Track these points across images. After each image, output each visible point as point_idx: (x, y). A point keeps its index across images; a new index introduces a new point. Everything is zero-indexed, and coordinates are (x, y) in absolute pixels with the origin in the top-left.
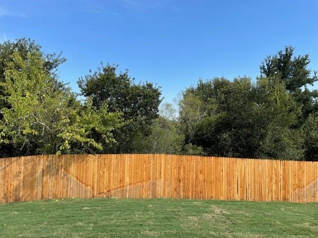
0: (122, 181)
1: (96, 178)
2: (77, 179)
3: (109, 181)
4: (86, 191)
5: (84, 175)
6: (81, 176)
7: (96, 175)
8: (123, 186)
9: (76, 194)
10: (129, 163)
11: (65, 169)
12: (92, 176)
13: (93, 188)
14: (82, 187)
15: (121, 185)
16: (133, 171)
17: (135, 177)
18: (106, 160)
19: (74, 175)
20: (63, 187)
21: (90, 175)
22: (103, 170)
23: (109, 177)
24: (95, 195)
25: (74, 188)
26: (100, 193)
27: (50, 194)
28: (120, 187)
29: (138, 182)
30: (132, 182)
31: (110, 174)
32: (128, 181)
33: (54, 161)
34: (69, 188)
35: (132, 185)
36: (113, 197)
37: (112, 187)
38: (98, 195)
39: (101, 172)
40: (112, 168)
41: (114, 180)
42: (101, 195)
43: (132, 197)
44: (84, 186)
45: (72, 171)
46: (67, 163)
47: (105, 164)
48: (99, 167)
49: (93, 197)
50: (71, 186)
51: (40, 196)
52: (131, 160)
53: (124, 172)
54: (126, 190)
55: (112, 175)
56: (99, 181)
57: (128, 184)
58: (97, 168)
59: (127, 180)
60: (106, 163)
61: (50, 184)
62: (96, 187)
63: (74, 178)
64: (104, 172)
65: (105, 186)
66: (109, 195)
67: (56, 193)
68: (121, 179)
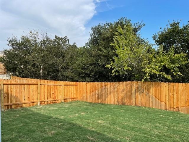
1: (168, 98)
2: (155, 97)
3: (178, 101)
4: (161, 105)
5: (160, 95)
6: (158, 95)
7: (168, 96)
9: (155, 106)
11: (147, 90)
12: (165, 96)
13: (166, 103)
18: (174, 87)
19: (153, 94)
20: (147, 101)
22: (172, 93)
23: (177, 98)
24: (168, 108)
25: (153, 102)
26: (171, 108)
27: (140, 103)
28: (186, 106)
31: (177, 96)
33: (141, 85)
34: (150, 102)
36: (181, 112)
37: (180, 105)
39: (171, 95)
40: (179, 92)
41: (181, 101)
42: (172, 109)
44: (160, 101)
45: (152, 92)
46: (148, 87)
47: (174, 89)
48: (170, 91)
49: (166, 109)
50: (152, 101)
51: (135, 104)
53: (188, 96)
55: (179, 97)
56: (170, 100)
58: (168, 91)
60: (174, 88)
61: (140, 98)
62: (168, 104)
63: (153, 96)
64: (173, 95)
65: (174, 104)
66: (178, 110)
67: (143, 103)
68: (186, 100)
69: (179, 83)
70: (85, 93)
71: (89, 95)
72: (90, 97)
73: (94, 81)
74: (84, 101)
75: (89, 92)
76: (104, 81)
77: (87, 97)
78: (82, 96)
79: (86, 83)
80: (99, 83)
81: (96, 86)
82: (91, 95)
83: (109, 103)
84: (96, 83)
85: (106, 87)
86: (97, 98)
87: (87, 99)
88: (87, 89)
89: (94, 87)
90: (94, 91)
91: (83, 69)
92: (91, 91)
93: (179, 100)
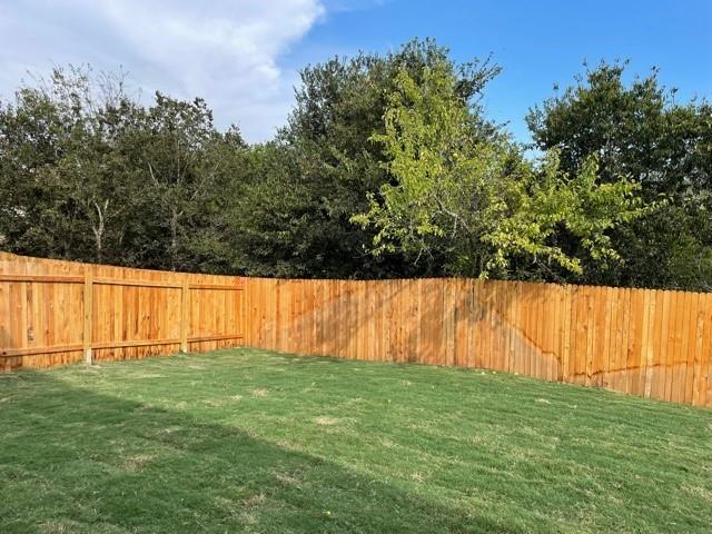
0: (633, 352)
1: (567, 338)
2: (525, 334)
3: (600, 350)
4: (543, 365)
5: (540, 330)
6: (533, 329)
7: (567, 333)
8: (635, 367)
9: (522, 367)
10: (653, 312)
11: (498, 311)
12: (557, 332)
13: (559, 359)
14: (535, 353)
15: (632, 365)
16: (665, 331)
17: (671, 349)
18: (592, 299)
19: (518, 325)
20: (495, 349)
21: (554, 330)
22: (584, 321)
23: (600, 341)
24: (565, 375)
25: (517, 353)
26: (576, 374)
27: (471, 358)
28: (629, 368)
29: (680, 363)
30: (662, 361)
31: (601, 333)
32: (650, 356)
33: (476, 293)
34: (507, 352)
35: (662, 369)
36: (609, 389)
37: (608, 363)
38: (572, 378)
39: (579, 326)
40: (608, 319)
41: (613, 350)
42: (579, 379)
43: (662, 397)
44: (539, 351)
45: (514, 316)
46: (503, 298)
47: (589, 308)
48: (575, 314)
49: (561, 379)
50: (512, 349)
51: (452, 359)
52: (659, 305)
53: (638, 333)
54: (645, 378)
55: (607, 335)
56: (573, 347)
57: (650, 364)
58: (568, 316)
59: (648, 354)
60: (591, 305)
61: (470, 338)
62: (566, 359)
63: (518, 333)
64: (586, 328)
65: (589, 361)
66: (600, 383)
67: (482, 357)
68: (631, 348)
69: (610, 288)
70: (272, 320)
71: (285, 326)
72: (290, 334)
73: (307, 276)
74: (268, 348)
75: (285, 315)
76: (345, 277)
77: (278, 333)
78: (259, 331)
79: (275, 280)
80: (325, 282)
81: (315, 294)
82: (293, 326)
83: (358, 358)
84: (315, 283)
85: (352, 297)
86: (318, 336)
87: (278, 340)
88: (278, 303)
89: (306, 297)
90: (305, 312)
91: (265, 227)
92: (296, 312)
93: (606, 348)
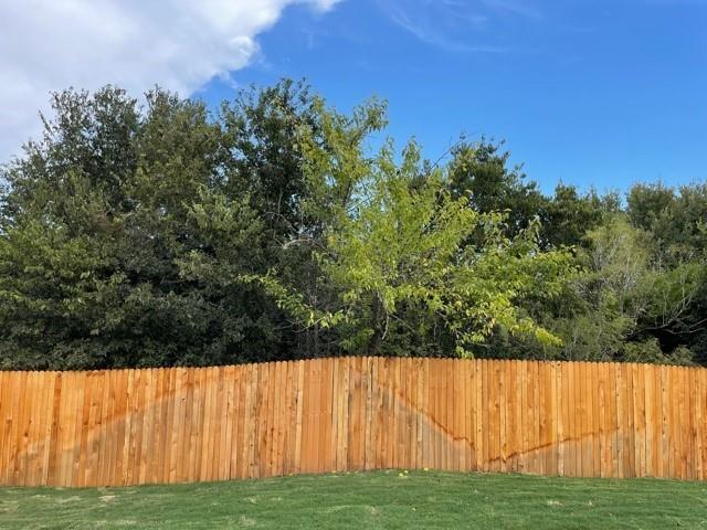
0: (545, 428)
1: (480, 420)
2: (434, 420)
3: (513, 430)
4: (455, 453)
5: (450, 412)
6: (443, 412)
7: (479, 414)
8: (548, 445)
9: (431, 461)
10: (559, 384)
11: (402, 395)
12: (468, 414)
13: (472, 444)
14: (446, 442)
15: (544, 442)
16: (572, 405)
17: (578, 421)
18: (502, 374)
19: (426, 410)
20: (400, 441)
21: (463, 412)
22: (496, 399)
23: (513, 420)
24: (479, 463)
25: (425, 444)
26: (491, 460)
27: (369, 457)
28: (542, 447)
29: (587, 435)
30: (572, 435)
31: (513, 410)
32: (561, 431)
33: (375, 374)
34: (414, 445)
35: (573, 443)
36: (524, 471)
37: (523, 443)
38: (487, 464)
39: (491, 405)
40: (519, 395)
41: (526, 428)
42: (495, 465)
43: (574, 472)
44: (450, 439)
45: (420, 400)
46: (407, 379)
47: (500, 384)
48: (487, 393)
49: (475, 468)
50: (420, 439)
51: (345, 463)
53: (548, 407)
54: (558, 455)
55: (518, 413)
56: (487, 429)
57: (562, 439)
58: (479, 395)
59: (558, 428)
60: (502, 381)
61: (368, 432)
62: (479, 444)
63: (426, 419)
64: (497, 406)
65: (503, 442)
66: (515, 467)
67: (384, 454)
68: (543, 424)
70: (42, 437)
71: (69, 444)
72: (77, 458)
74: (33, 483)
75: (70, 427)
77: (53, 457)
78: (15, 457)
79: (54, 374)
80: (151, 377)
81: (130, 390)
82: (84, 445)
84: (131, 375)
85: (196, 391)
86: (131, 455)
87: (53, 469)
88: (56, 410)
89: (113, 395)
90: (109, 418)
92: (92, 420)
93: (519, 427)
